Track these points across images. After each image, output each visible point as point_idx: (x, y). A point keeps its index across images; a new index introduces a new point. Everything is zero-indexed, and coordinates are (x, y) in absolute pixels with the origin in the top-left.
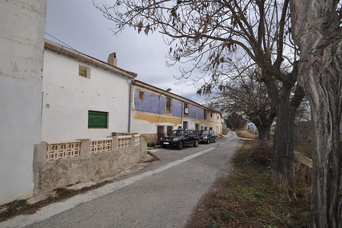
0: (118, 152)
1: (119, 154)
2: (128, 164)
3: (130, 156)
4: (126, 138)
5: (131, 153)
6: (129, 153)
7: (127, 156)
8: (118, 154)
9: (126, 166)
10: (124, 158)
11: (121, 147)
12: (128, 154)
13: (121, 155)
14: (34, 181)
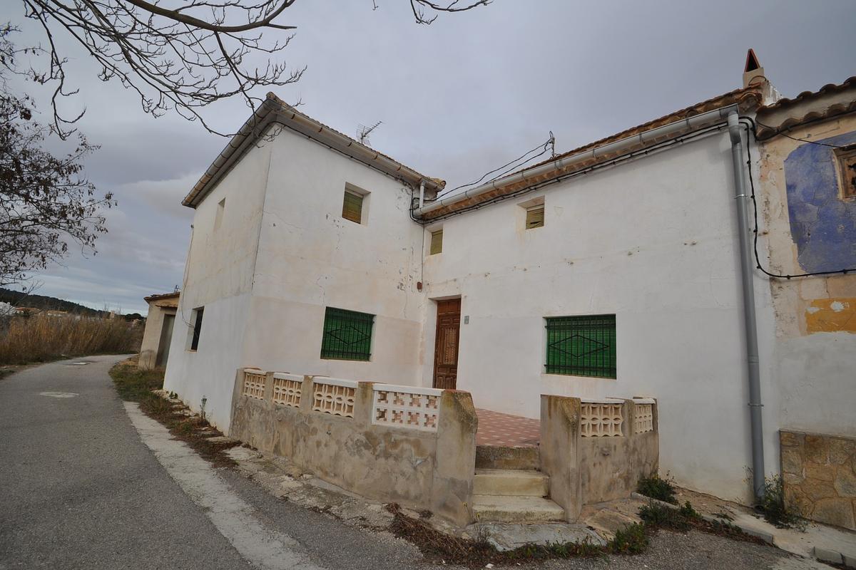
0: (310, 419)
1: (312, 427)
2: (335, 475)
3: (345, 453)
4: (332, 386)
5: (350, 443)
6: (343, 440)
7: (334, 447)
8: (309, 425)
9: (328, 478)
10: (323, 445)
11: (323, 409)
12: (338, 442)
13: (315, 431)
14: (231, 418)
